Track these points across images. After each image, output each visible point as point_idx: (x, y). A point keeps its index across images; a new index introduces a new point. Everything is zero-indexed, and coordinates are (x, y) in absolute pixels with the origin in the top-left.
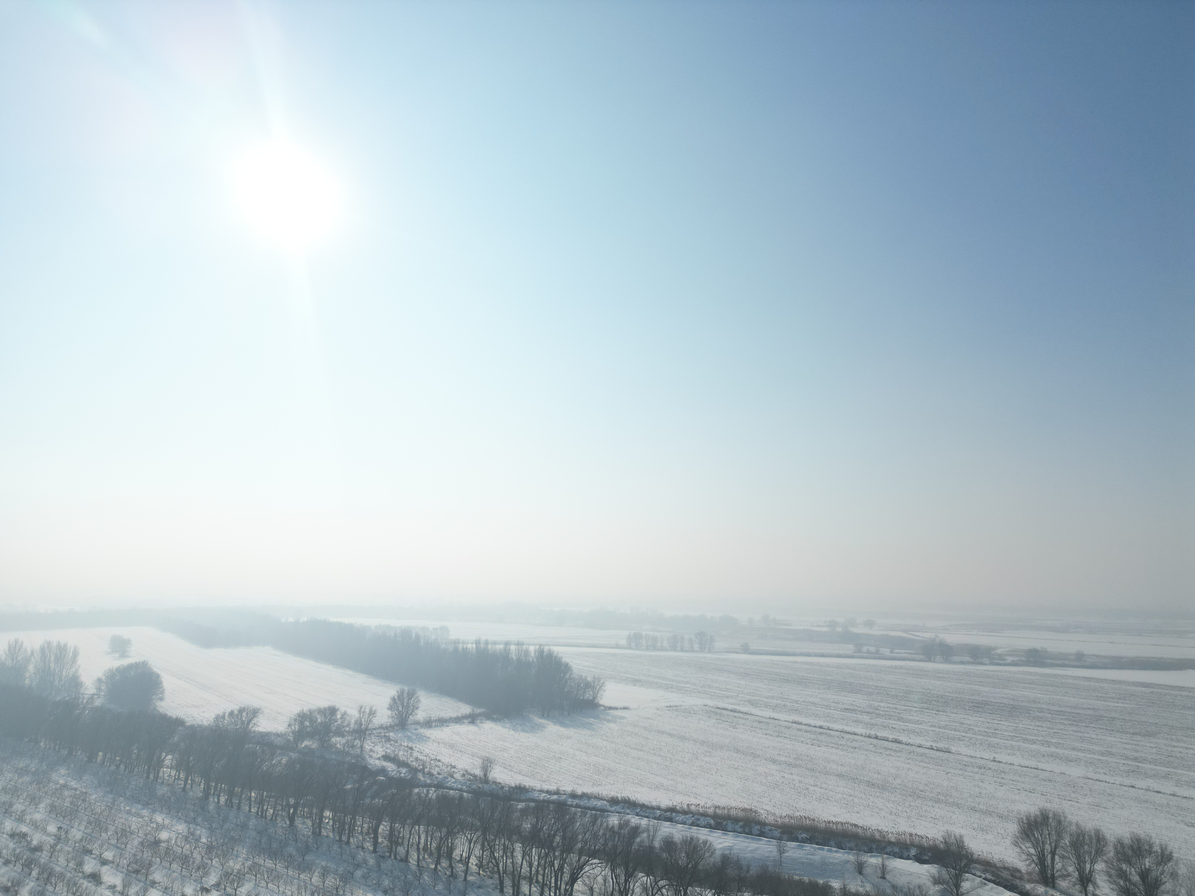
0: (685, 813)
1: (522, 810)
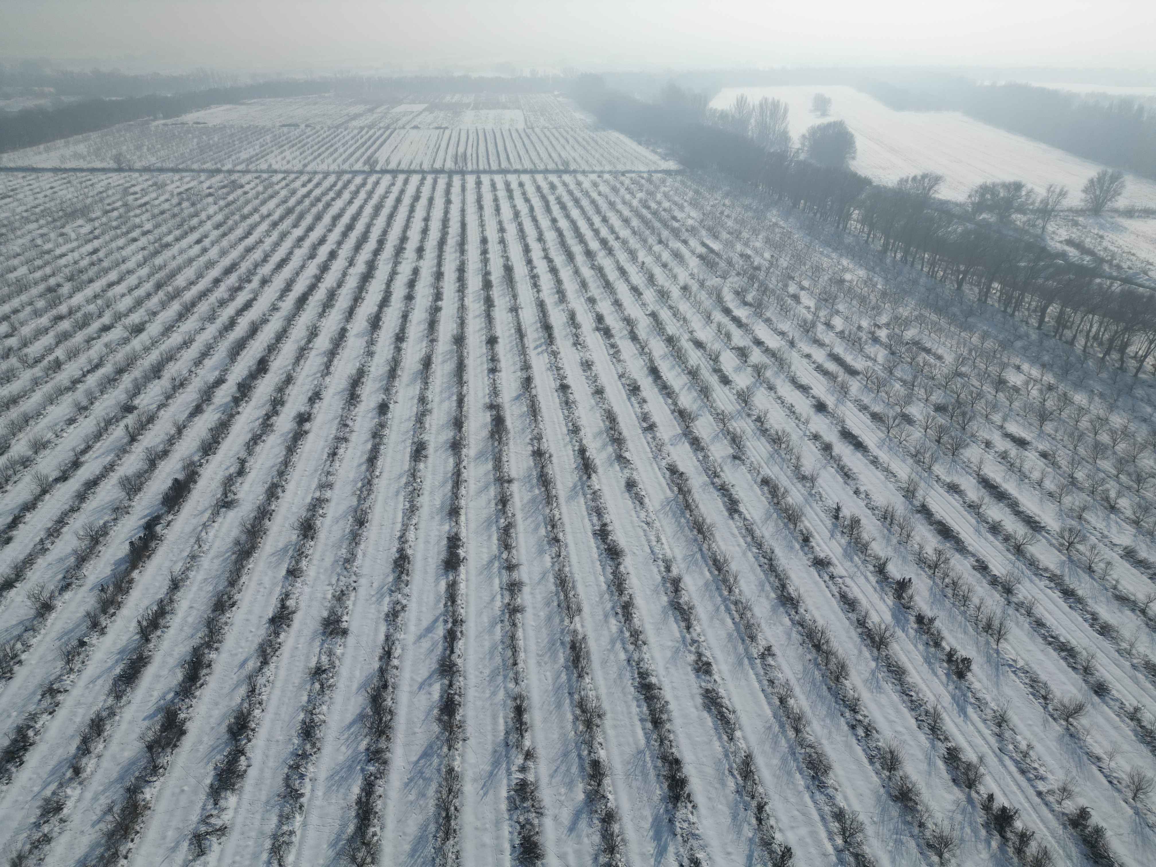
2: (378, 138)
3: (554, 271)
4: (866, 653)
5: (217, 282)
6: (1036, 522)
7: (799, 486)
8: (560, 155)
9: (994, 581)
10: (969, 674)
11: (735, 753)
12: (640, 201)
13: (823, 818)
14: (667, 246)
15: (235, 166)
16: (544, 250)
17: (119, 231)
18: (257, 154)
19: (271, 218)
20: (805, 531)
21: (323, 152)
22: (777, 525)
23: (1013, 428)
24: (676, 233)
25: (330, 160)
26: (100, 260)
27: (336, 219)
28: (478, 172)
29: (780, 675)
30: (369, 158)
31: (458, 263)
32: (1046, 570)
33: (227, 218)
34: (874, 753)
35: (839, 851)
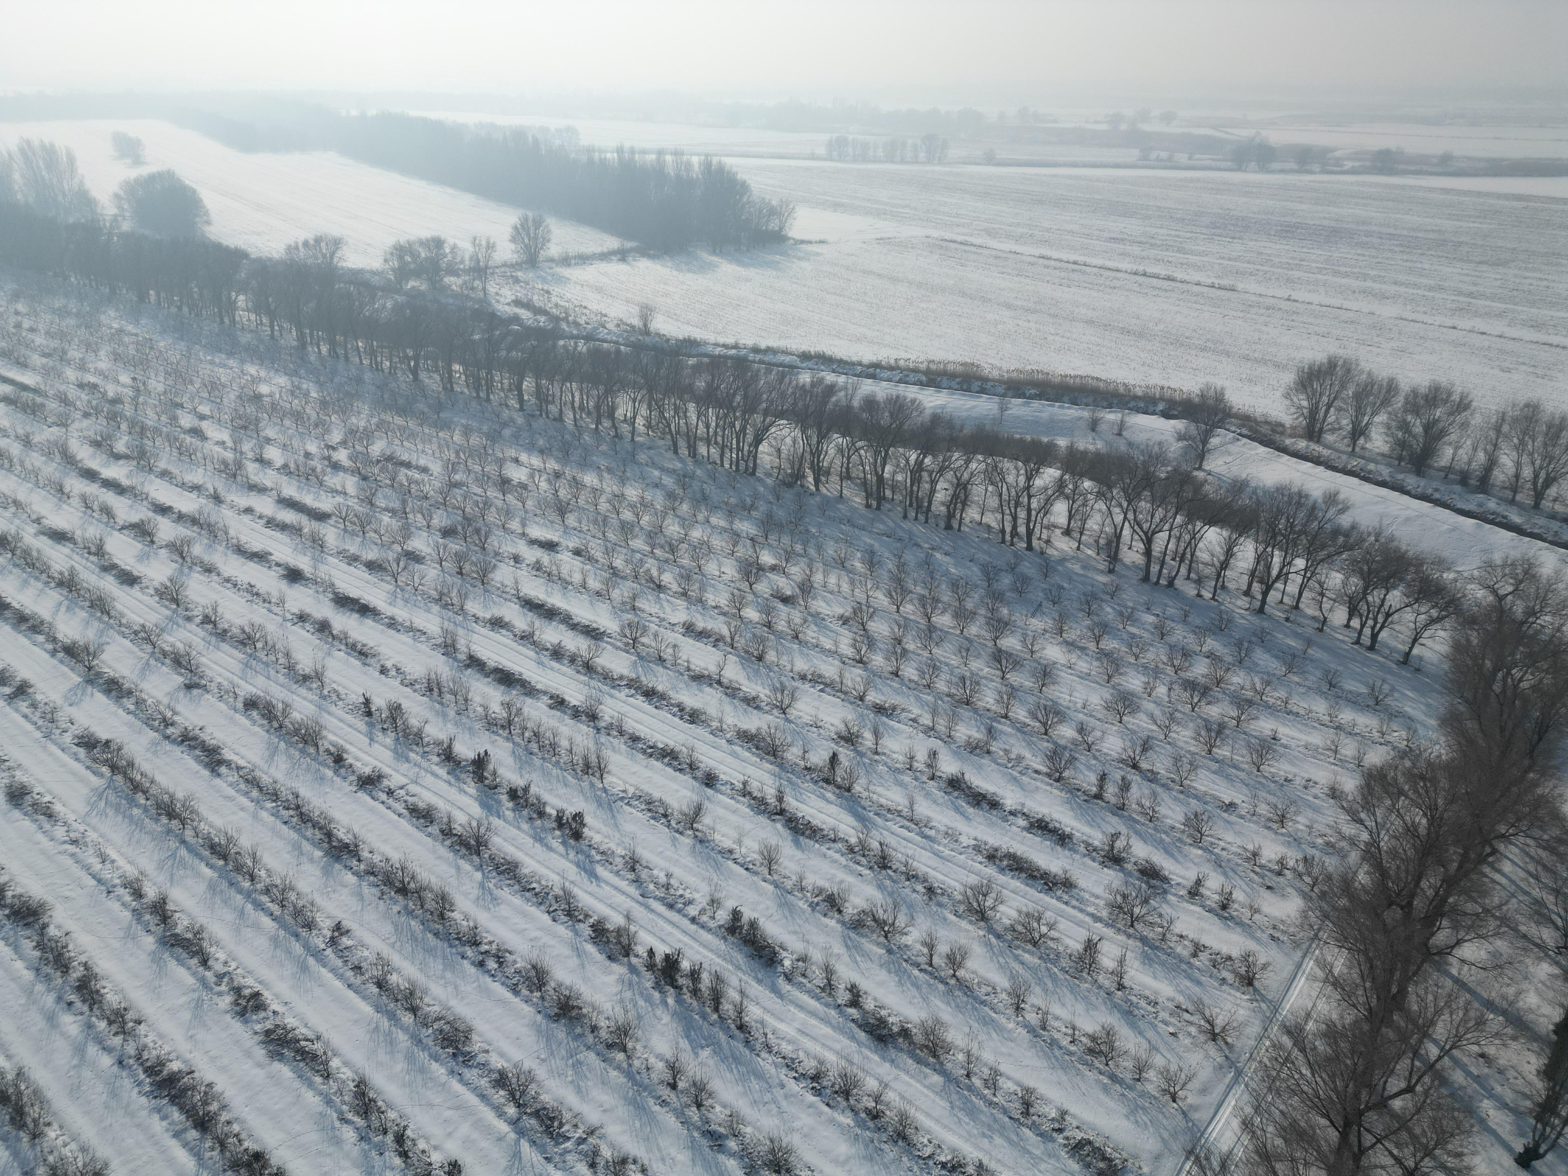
0: (891, 368)
1: (693, 367)
4: (466, 866)
6: (595, 630)
7: (303, 691)
9: (576, 713)
10: (585, 830)
11: (340, 1092)
13: (483, 1097)
20: (332, 749)
22: (290, 757)
23: (536, 532)
29: (366, 953)
32: (621, 678)
34: (515, 981)
35: (514, 1123)
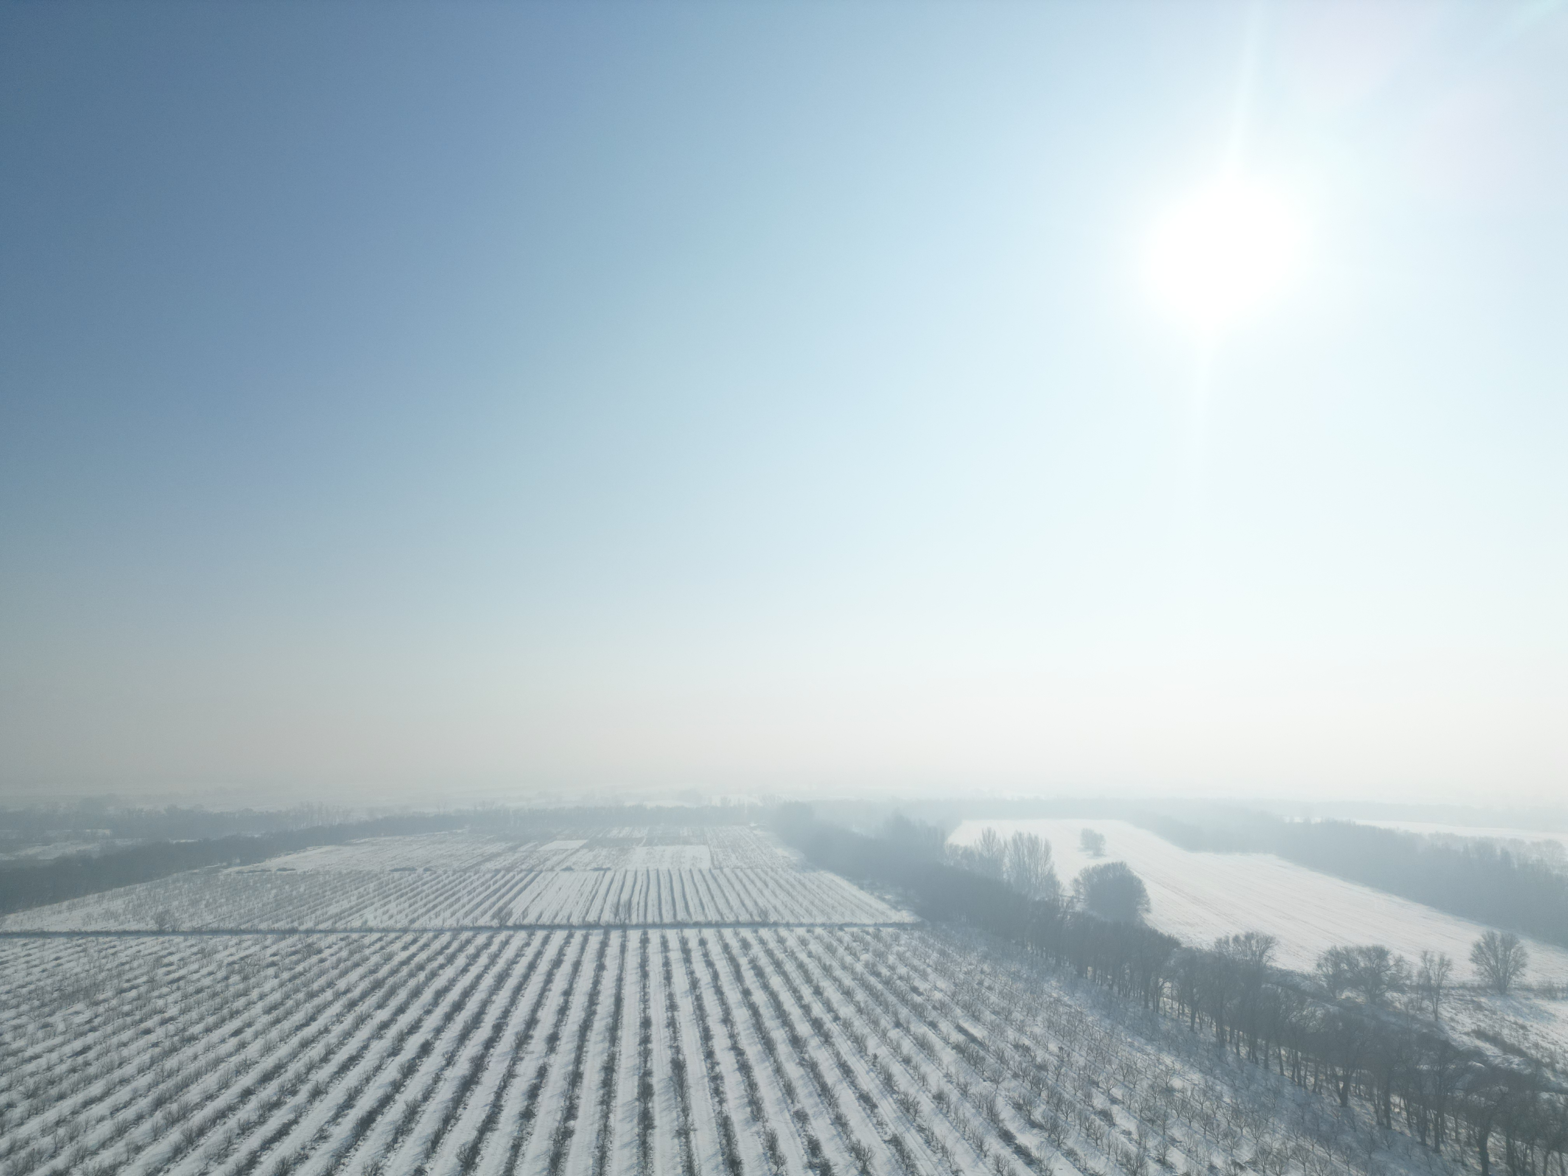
2: (516, 884)
3: (744, 1068)
5: (247, 1093)
8: (756, 903)
12: (866, 965)
14: (907, 1030)
15: (317, 924)
16: (732, 1036)
17: (129, 1020)
18: (351, 908)
19: (349, 995)
21: (440, 903)
24: (919, 1011)
25: (448, 913)
26: (87, 1064)
27: (440, 994)
28: (644, 927)
30: (501, 910)
31: (605, 1057)
33: (287, 997)
